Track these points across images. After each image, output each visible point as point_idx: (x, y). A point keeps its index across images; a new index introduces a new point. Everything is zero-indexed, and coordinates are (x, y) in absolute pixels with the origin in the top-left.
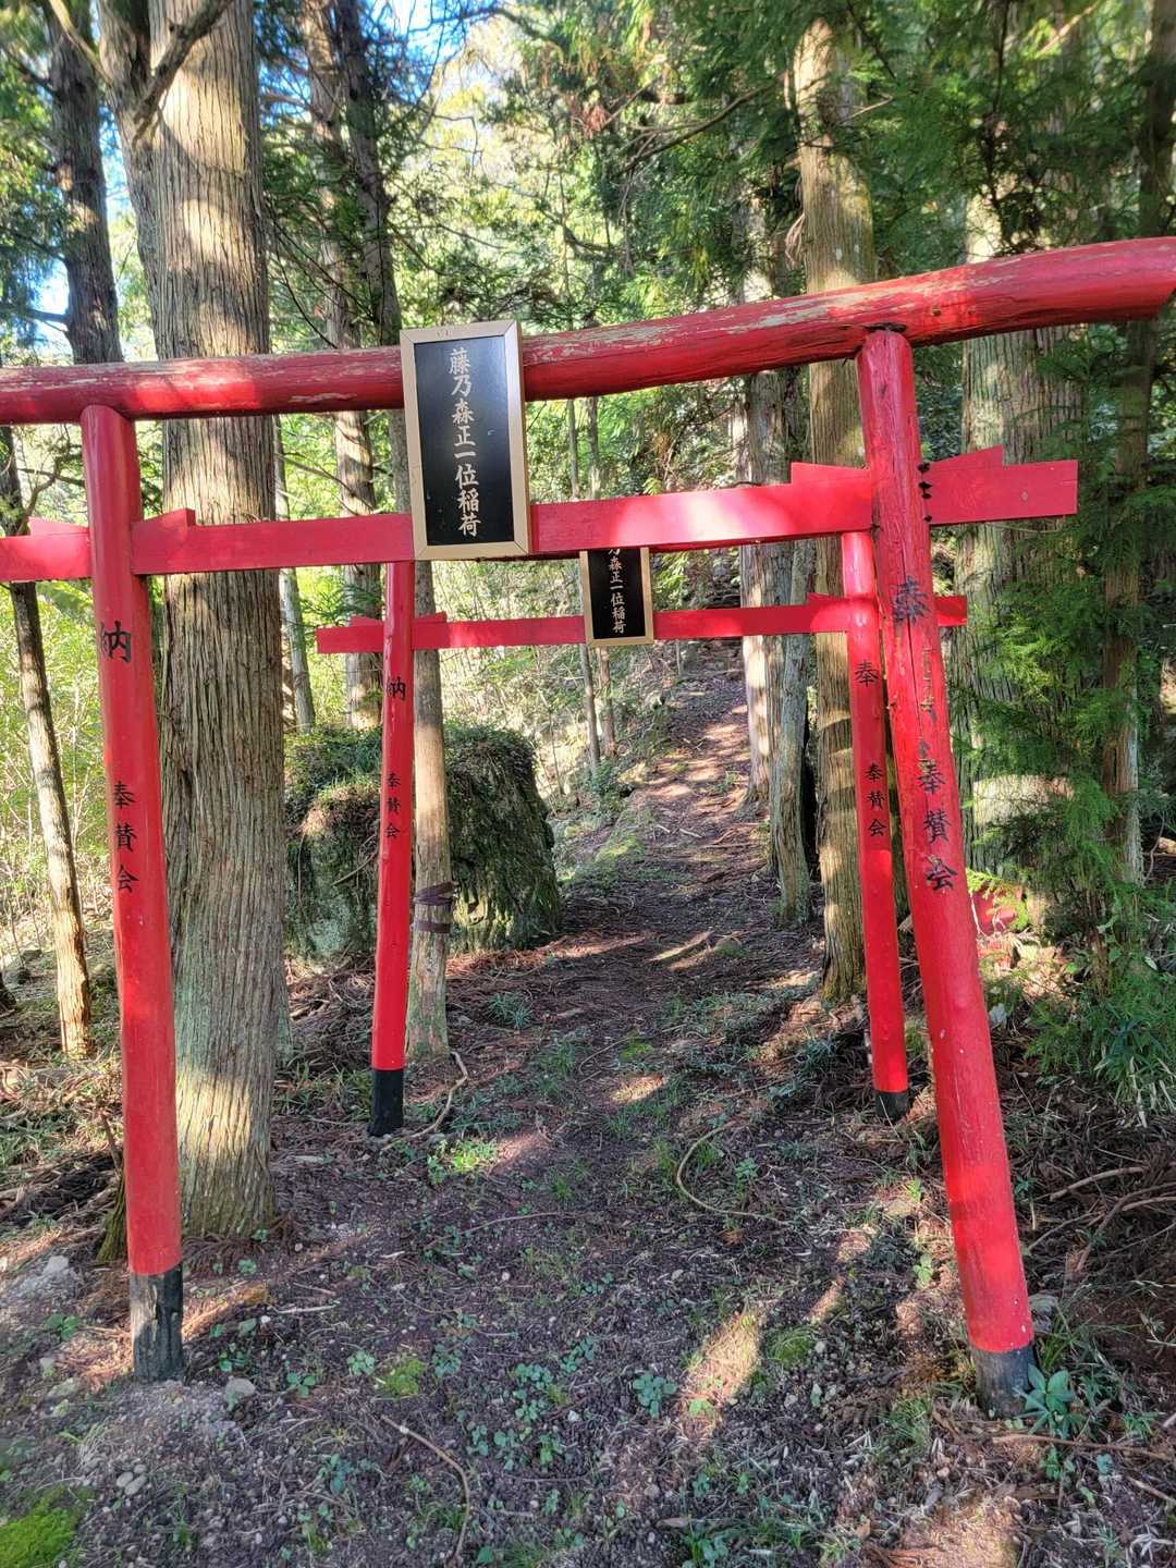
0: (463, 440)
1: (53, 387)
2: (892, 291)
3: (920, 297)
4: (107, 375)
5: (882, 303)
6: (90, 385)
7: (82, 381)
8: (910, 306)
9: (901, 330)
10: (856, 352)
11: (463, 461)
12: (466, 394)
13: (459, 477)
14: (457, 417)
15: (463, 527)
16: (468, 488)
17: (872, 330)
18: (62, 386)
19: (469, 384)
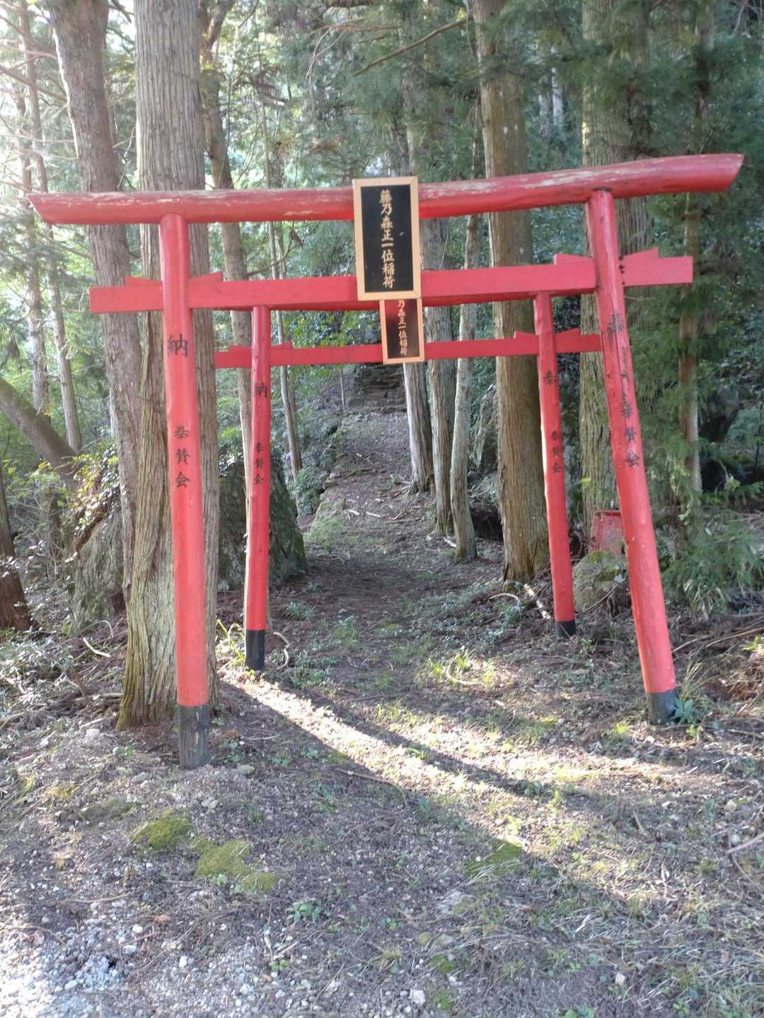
0: (387, 237)
1: (146, 203)
2: (606, 172)
3: (618, 176)
4: (179, 197)
5: (602, 177)
6: (167, 204)
7: (164, 201)
8: (614, 179)
9: (608, 190)
10: (588, 200)
11: (386, 248)
12: (389, 213)
13: (383, 256)
14: (383, 225)
15: (385, 283)
16: (388, 262)
17: (596, 190)
18: (152, 203)
19: (391, 209)
